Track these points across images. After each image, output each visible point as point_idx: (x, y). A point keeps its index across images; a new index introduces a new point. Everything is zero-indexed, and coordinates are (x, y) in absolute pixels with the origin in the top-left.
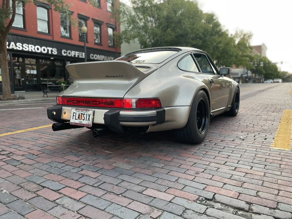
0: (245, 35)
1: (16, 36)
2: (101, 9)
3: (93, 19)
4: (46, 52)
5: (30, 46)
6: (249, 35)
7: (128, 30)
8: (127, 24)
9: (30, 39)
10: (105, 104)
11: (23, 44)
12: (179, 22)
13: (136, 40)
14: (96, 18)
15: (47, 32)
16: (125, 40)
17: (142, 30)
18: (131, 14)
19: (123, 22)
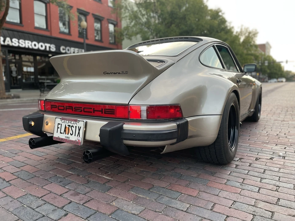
0: (250, 33)
1: (11, 32)
2: (101, 3)
3: (93, 15)
4: (43, 48)
5: (27, 42)
6: (254, 33)
7: (129, 26)
8: (129, 19)
9: (27, 35)
10: (102, 113)
11: (19, 40)
12: (184, 18)
13: (139, 36)
14: (97, 14)
15: (45, 27)
16: (127, 36)
17: (145, 26)
18: (133, 8)
19: (124, 18)
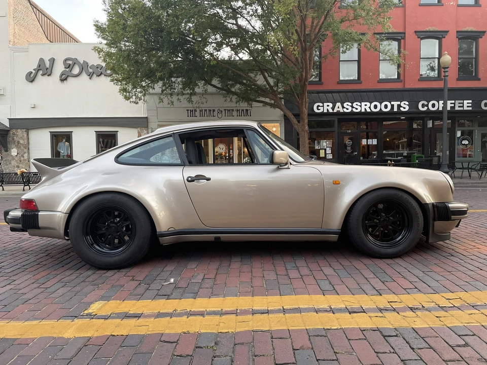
1: (344, 94)
4: (388, 109)
5: (363, 104)
11: (352, 103)
15: (396, 77)
